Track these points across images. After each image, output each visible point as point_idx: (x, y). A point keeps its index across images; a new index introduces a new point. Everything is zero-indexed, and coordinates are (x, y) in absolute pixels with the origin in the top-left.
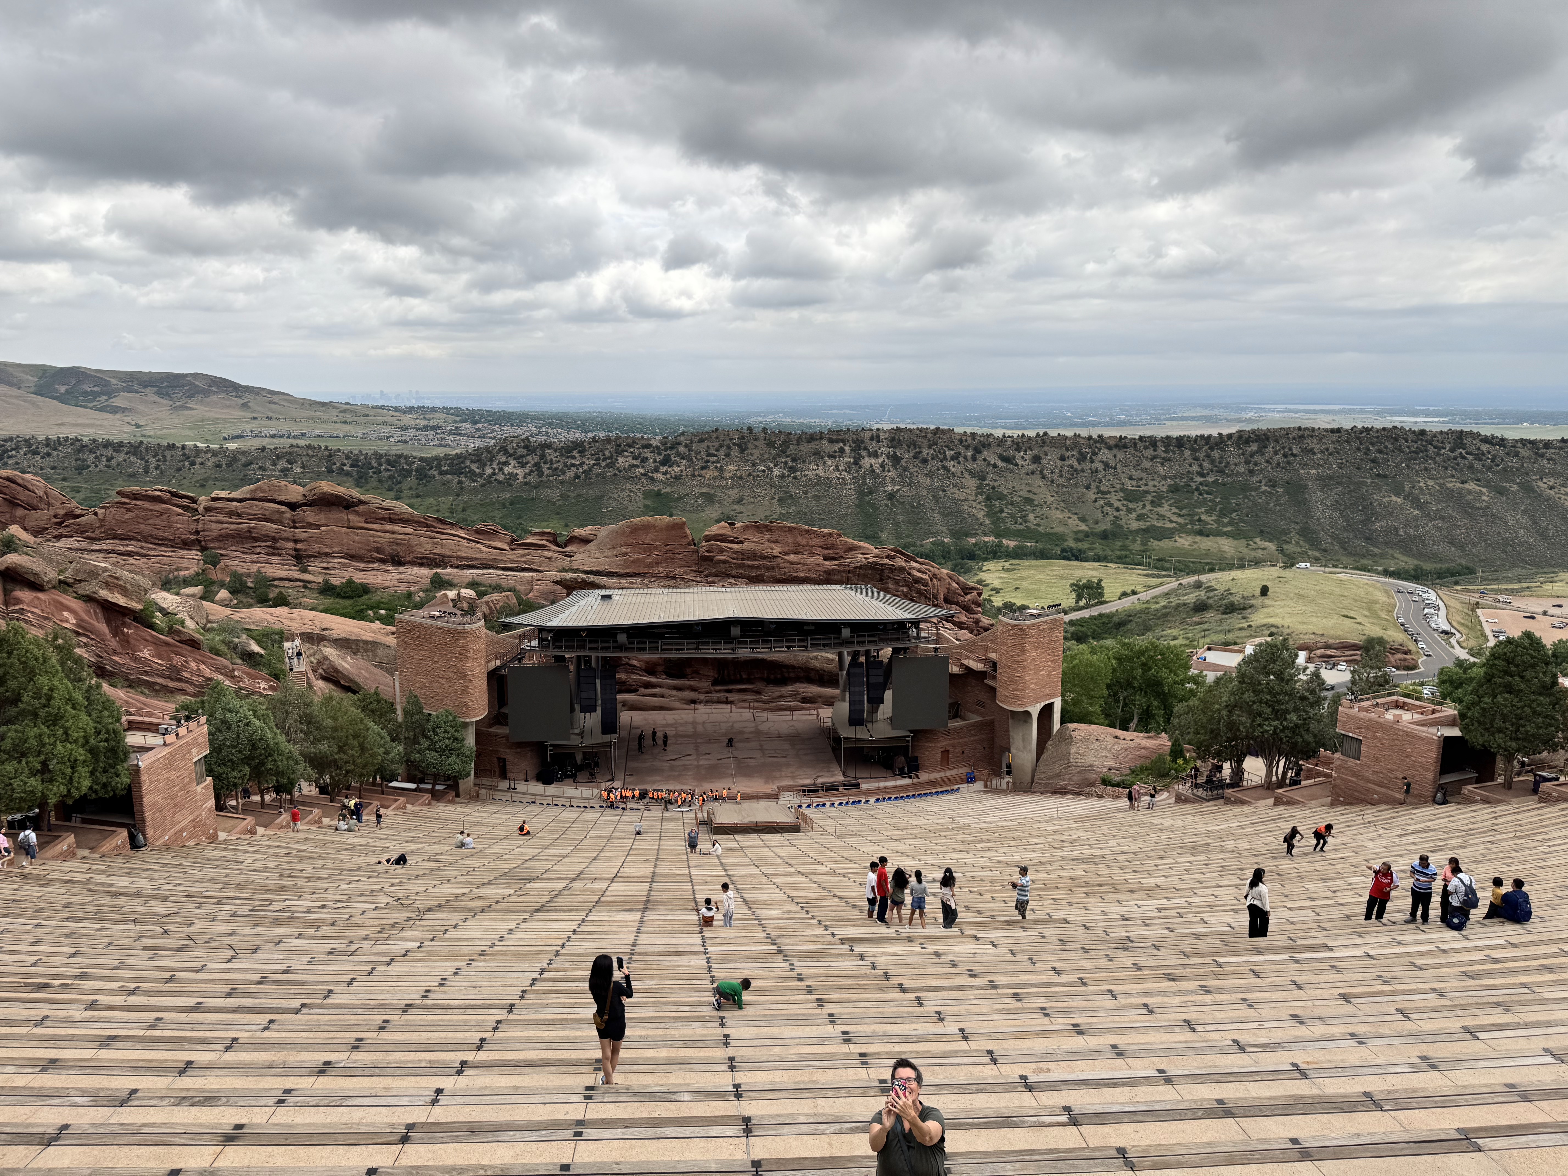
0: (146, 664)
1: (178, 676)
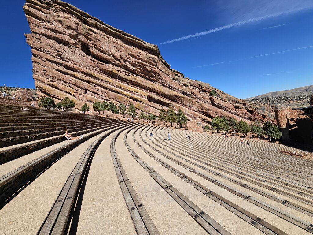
0: (257, 119)
1: (262, 121)
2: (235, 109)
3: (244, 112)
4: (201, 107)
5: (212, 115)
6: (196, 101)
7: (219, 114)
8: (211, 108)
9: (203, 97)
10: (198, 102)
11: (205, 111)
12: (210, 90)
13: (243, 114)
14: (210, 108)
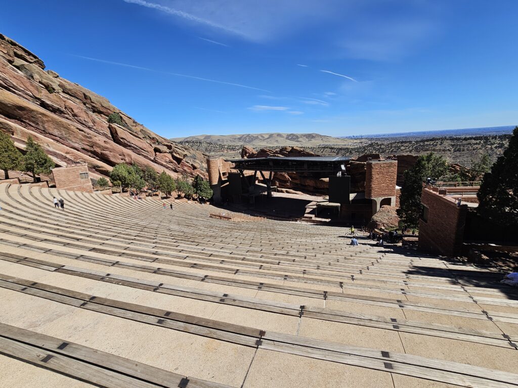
2: (155, 153)
3: (168, 160)
4: (90, 142)
5: (112, 159)
6: (78, 129)
7: (127, 160)
8: (111, 146)
9: (94, 122)
10: (82, 131)
11: (98, 150)
12: (109, 111)
13: (166, 162)
14: (108, 146)
